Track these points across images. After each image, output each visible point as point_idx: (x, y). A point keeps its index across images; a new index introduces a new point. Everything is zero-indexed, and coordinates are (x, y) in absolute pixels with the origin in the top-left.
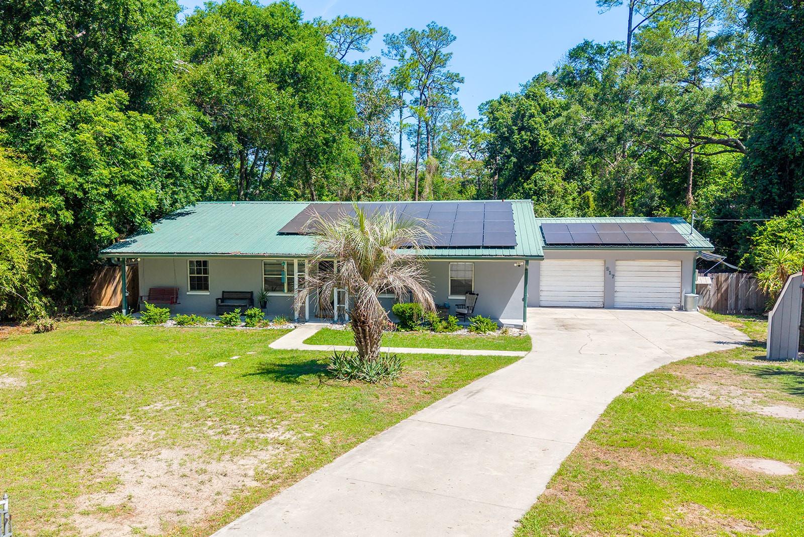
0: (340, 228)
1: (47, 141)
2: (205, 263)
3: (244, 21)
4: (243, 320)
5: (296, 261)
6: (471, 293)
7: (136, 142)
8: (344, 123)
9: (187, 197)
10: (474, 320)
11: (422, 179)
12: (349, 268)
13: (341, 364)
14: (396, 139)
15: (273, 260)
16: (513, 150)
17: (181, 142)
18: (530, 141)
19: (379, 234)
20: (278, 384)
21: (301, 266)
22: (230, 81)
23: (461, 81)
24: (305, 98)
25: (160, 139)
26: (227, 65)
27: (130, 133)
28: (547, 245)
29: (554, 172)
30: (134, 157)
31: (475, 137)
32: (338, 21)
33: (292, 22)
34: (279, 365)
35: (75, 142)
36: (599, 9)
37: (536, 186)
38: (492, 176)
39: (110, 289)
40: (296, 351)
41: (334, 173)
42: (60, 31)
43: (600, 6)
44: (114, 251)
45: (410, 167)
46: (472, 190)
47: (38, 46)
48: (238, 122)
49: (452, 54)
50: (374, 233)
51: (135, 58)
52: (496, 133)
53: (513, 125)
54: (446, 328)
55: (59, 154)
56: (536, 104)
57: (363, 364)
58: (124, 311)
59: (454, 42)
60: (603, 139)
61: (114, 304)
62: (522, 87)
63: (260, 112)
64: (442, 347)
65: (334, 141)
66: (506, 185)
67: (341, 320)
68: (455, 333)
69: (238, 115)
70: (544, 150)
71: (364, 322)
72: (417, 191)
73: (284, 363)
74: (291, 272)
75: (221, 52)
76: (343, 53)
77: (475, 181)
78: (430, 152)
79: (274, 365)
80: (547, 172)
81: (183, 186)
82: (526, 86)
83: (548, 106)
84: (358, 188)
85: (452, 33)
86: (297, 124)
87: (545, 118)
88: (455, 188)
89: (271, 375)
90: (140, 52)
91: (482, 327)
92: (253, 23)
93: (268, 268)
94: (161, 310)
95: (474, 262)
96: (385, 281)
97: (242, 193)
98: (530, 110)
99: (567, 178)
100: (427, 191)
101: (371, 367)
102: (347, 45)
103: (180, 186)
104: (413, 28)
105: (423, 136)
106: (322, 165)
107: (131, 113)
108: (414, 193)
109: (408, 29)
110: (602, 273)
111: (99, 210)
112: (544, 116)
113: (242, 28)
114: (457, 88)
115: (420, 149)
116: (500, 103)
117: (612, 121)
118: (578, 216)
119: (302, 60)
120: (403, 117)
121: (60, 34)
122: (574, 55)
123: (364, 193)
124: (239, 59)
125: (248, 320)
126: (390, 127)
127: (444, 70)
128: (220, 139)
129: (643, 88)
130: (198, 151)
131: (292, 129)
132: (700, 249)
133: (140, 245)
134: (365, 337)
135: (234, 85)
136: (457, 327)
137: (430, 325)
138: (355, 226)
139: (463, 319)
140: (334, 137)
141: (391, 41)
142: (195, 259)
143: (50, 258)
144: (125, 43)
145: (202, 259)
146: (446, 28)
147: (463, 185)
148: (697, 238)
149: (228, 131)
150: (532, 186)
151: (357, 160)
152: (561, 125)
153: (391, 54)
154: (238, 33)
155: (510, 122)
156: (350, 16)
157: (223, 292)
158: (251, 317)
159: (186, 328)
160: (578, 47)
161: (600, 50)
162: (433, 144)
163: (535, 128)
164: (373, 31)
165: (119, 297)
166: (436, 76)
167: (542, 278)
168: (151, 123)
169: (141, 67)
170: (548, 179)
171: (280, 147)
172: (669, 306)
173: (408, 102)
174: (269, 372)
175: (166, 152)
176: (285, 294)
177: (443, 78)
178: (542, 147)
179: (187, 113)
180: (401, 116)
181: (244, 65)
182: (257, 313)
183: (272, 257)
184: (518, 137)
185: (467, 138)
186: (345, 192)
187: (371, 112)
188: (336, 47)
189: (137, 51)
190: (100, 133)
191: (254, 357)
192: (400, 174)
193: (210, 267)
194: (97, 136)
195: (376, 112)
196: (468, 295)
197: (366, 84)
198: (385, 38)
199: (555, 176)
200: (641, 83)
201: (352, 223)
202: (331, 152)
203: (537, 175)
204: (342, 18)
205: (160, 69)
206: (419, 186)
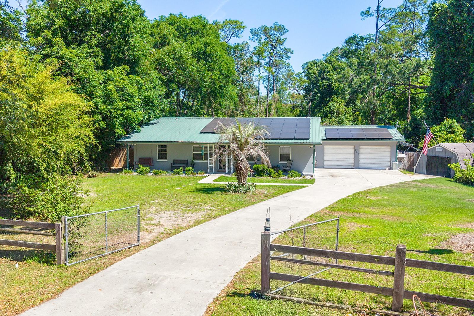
0: (230, 130)
1: (94, 90)
2: (165, 146)
3: (179, 26)
4: (184, 173)
5: (208, 146)
6: (290, 160)
7: (133, 90)
8: (229, 78)
9: (155, 115)
10: (290, 172)
11: (271, 105)
12: (234, 146)
13: (230, 186)
14: (256, 84)
15: (198, 145)
16: (319, 90)
17: (152, 88)
18: (328, 85)
19: (247, 132)
20: (204, 194)
21: (211, 148)
22: (175, 59)
23: (292, 52)
24: (210, 65)
25: (144, 88)
26: (173, 50)
27: (130, 85)
28: (327, 138)
29: (340, 102)
30: (132, 97)
31: (300, 82)
32: (226, 22)
33: (203, 27)
34: (203, 188)
35: (106, 90)
36: (362, 17)
37: (330, 109)
38: (308, 103)
39: (118, 160)
40: (210, 184)
41: (224, 103)
42: (99, 38)
43: (362, 16)
44: (124, 140)
45: (264, 99)
46: (298, 111)
47: (89, 45)
48: (178, 78)
49: (286, 39)
50: (245, 132)
51: (132, 49)
52: (310, 80)
53: (319, 77)
54: (278, 176)
55: (99, 95)
56: (331, 66)
57: (240, 186)
58: (127, 168)
59: (288, 32)
60: (360, 86)
61: (120, 166)
62: (324, 56)
63: (188, 73)
64: (275, 183)
65: (225, 86)
66: (315, 108)
67: (229, 173)
68: (281, 178)
69: (178, 75)
70: (335, 90)
71: (240, 169)
72: (268, 112)
73: (206, 188)
74: (206, 151)
75: (169, 44)
76: (229, 39)
77: (300, 106)
78: (275, 91)
79: (201, 188)
80: (337, 102)
81: (154, 110)
82: (326, 56)
83: (337, 67)
84: (236, 110)
85: (286, 28)
86: (207, 79)
87: (335, 73)
88: (288, 110)
89: (201, 192)
90: (134, 46)
91: (294, 175)
92: (184, 27)
93: (195, 149)
94: (146, 168)
95: (291, 146)
96: (249, 152)
97: (178, 113)
98: (328, 69)
99: (347, 105)
100: (273, 111)
101: (243, 187)
102: (231, 35)
103: (152, 110)
104: (266, 25)
105: (271, 82)
106: (219, 99)
107: (130, 76)
108: (266, 113)
109: (263, 26)
110: (353, 152)
111: (117, 121)
112: (335, 72)
113: (179, 30)
114: (289, 56)
115: (270, 89)
116: (312, 65)
117: (365, 77)
118: (352, 125)
119: (209, 46)
120: (260, 73)
121: (99, 39)
122: (349, 41)
123: (239, 113)
124: (179, 48)
125: (186, 172)
126: (253, 78)
127: (283, 47)
128: (169, 86)
129: (380, 60)
130: (160, 93)
131: (204, 81)
132: (398, 141)
133: (135, 138)
134: (241, 175)
135: (176, 60)
136: (282, 175)
137: (270, 174)
138: (237, 129)
139: (285, 172)
140: (224, 84)
141: (254, 32)
142: (161, 144)
143: (98, 143)
144: (127, 42)
145: (164, 144)
146: (283, 25)
147: (293, 108)
148: (398, 135)
149: (173, 83)
150: (328, 109)
151: (236, 96)
152: (340, 79)
153: (254, 39)
154: (177, 33)
155: (317, 75)
156: (232, 19)
157: (174, 160)
158: (188, 171)
159: (158, 176)
160: (350, 38)
161: (362, 39)
162: (276, 87)
163: (330, 78)
164: (244, 27)
165: (122, 163)
166: (278, 50)
167: (325, 155)
168: (140, 80)
169: (134, 53)
170: (336, 105)
171: (198, 89)
172: (385, 167)
173: (263, 64)
174: (200, 191)
175: (146, 94)
176: (203, 161)
177: (282, 51)
178: (334, 88)
179: (154, 74)
180: (259, 72)
181: (181, 50)
182: (191, 169)
183: (198, 143)
184: (321, 83)
185: (296, 83)
186: (230, 112)
187: (243, 70)
188: (225, 36)
189: (132, 46)
190: (118, 85)
191: (192, 186)
192: (259, 103)
193: (168, 149)
194: (116, 87)
195: (246, 70)
196: (288, 161)
197: (241, 55)
198: (251, 31)
199: (340, 104)
200: (380, 58)
201: (235, 127)
202: (223, 92)
203: (331, 103)
204: (228, 20)
205: (143, 54)
206: (269, 109)
